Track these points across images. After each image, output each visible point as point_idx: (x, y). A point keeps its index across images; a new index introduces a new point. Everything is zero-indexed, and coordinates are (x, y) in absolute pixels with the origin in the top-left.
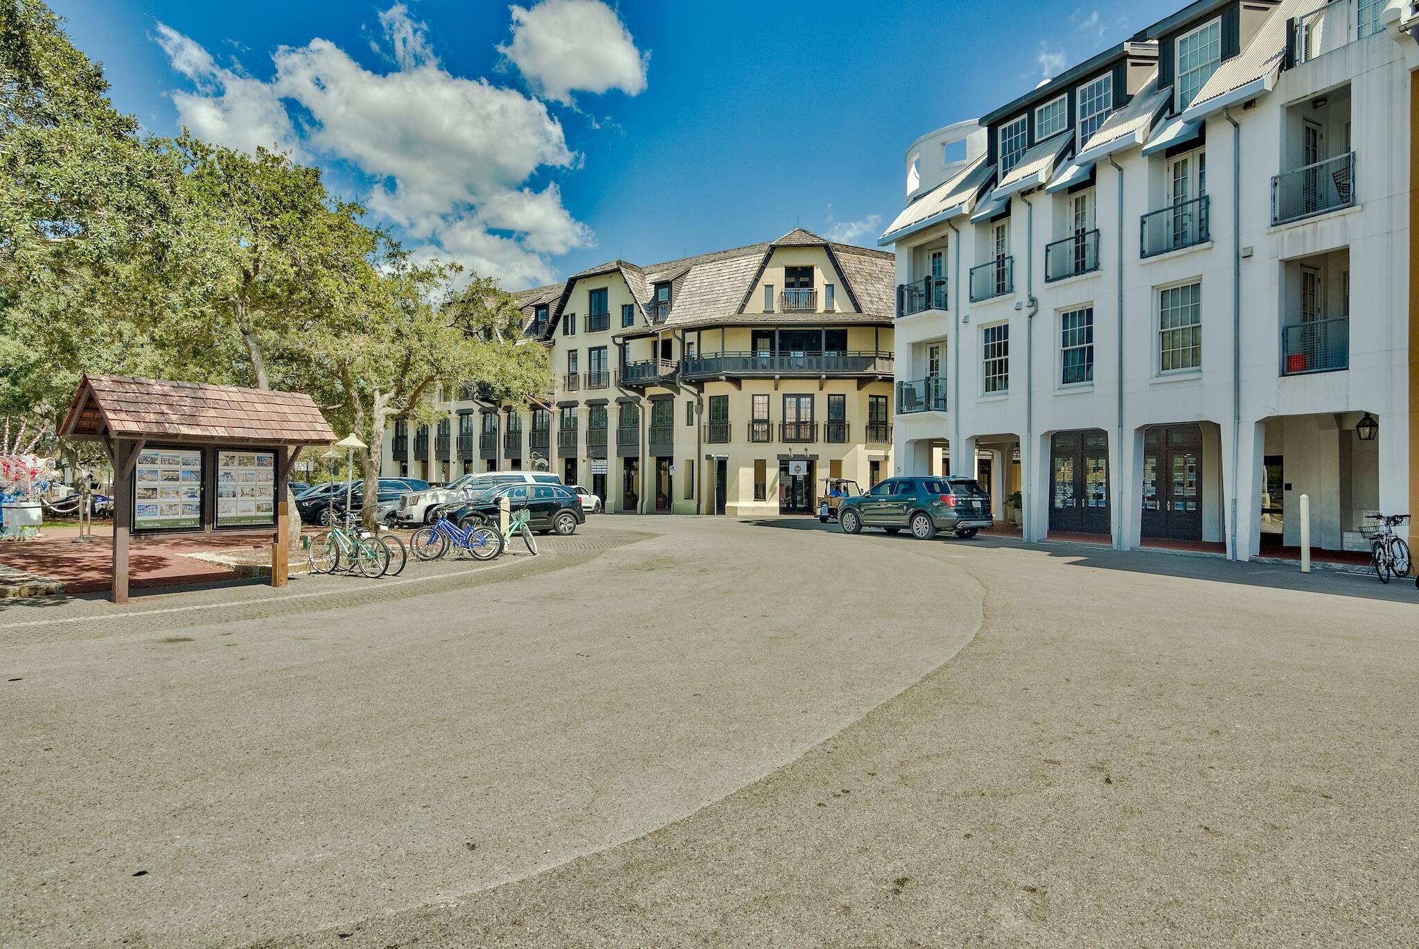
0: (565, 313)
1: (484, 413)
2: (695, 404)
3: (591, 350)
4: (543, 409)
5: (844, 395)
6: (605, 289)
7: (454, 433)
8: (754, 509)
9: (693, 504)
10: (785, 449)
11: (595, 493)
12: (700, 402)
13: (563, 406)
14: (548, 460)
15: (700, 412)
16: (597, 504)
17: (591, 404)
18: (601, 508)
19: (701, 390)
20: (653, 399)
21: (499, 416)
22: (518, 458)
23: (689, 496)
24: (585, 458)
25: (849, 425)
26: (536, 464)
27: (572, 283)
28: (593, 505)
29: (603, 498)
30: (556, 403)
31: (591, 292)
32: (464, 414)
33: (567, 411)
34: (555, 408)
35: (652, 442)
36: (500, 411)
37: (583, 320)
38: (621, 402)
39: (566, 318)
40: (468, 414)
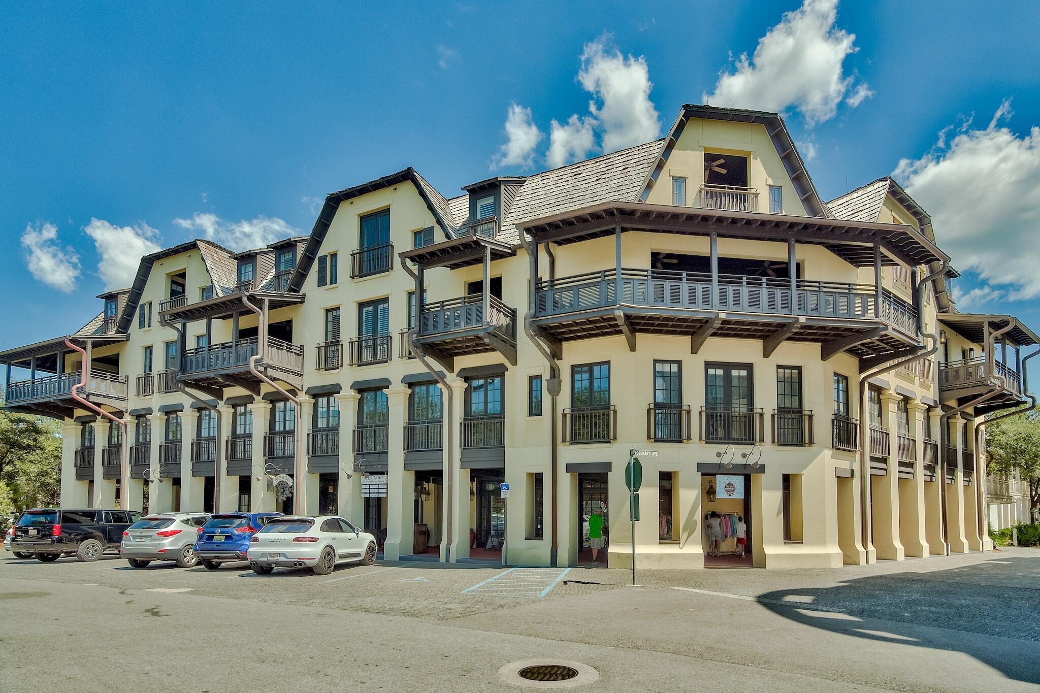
0: (322, 252)
1: (200, 410)
2: (546, 376)
3: (361, 305)
4: (286, 399)
5: (799, 369)
6: (386, 212)
7: (157, 438)
8: (661, 557)
9: (543, 548)
10: (710, 454)
11: (367, 529)
12: (555, 373)
13: (316, 394)
14: (292, 476)
15: (555, 391)
16: (370, 549)
17: (362, 389)
18: (377, 553)
19: (556, 355)
20: (467, 376)
21: (219, 412)
22: (247, 474)
23: (536, 533)
24: (351, 472)
25: (811, 417)
26: (275, 483)
27: (333, 203)
28: (362, 550)
29: (381, 534)
30: (305, 389)
31: (363, 218)
32: (170, 412)
33: (323, 401)
34: (303, 397)
35: (466, 444)
36: (222, 406)
37: (349, 258)
38: (412, 383)
39: (323, 260)
40: (175, 412)
